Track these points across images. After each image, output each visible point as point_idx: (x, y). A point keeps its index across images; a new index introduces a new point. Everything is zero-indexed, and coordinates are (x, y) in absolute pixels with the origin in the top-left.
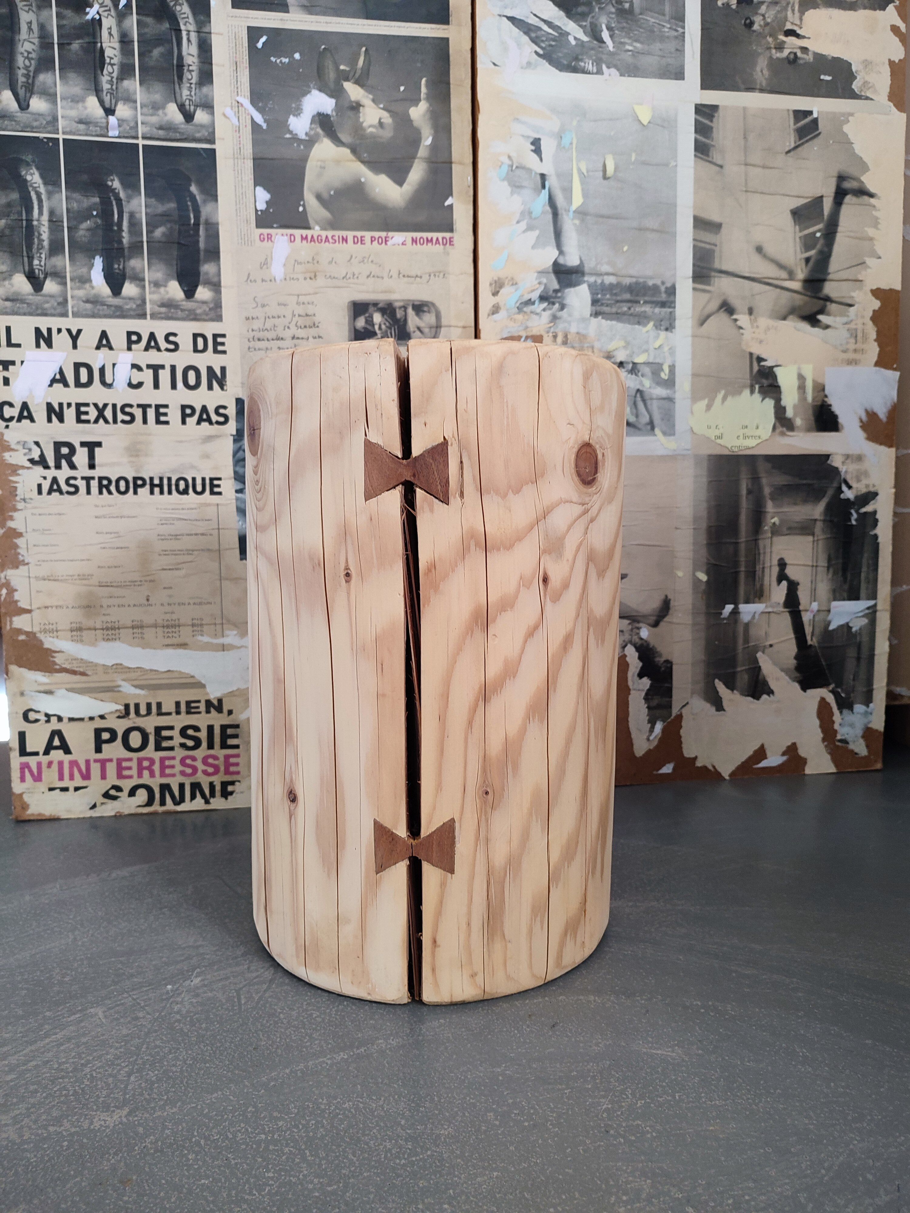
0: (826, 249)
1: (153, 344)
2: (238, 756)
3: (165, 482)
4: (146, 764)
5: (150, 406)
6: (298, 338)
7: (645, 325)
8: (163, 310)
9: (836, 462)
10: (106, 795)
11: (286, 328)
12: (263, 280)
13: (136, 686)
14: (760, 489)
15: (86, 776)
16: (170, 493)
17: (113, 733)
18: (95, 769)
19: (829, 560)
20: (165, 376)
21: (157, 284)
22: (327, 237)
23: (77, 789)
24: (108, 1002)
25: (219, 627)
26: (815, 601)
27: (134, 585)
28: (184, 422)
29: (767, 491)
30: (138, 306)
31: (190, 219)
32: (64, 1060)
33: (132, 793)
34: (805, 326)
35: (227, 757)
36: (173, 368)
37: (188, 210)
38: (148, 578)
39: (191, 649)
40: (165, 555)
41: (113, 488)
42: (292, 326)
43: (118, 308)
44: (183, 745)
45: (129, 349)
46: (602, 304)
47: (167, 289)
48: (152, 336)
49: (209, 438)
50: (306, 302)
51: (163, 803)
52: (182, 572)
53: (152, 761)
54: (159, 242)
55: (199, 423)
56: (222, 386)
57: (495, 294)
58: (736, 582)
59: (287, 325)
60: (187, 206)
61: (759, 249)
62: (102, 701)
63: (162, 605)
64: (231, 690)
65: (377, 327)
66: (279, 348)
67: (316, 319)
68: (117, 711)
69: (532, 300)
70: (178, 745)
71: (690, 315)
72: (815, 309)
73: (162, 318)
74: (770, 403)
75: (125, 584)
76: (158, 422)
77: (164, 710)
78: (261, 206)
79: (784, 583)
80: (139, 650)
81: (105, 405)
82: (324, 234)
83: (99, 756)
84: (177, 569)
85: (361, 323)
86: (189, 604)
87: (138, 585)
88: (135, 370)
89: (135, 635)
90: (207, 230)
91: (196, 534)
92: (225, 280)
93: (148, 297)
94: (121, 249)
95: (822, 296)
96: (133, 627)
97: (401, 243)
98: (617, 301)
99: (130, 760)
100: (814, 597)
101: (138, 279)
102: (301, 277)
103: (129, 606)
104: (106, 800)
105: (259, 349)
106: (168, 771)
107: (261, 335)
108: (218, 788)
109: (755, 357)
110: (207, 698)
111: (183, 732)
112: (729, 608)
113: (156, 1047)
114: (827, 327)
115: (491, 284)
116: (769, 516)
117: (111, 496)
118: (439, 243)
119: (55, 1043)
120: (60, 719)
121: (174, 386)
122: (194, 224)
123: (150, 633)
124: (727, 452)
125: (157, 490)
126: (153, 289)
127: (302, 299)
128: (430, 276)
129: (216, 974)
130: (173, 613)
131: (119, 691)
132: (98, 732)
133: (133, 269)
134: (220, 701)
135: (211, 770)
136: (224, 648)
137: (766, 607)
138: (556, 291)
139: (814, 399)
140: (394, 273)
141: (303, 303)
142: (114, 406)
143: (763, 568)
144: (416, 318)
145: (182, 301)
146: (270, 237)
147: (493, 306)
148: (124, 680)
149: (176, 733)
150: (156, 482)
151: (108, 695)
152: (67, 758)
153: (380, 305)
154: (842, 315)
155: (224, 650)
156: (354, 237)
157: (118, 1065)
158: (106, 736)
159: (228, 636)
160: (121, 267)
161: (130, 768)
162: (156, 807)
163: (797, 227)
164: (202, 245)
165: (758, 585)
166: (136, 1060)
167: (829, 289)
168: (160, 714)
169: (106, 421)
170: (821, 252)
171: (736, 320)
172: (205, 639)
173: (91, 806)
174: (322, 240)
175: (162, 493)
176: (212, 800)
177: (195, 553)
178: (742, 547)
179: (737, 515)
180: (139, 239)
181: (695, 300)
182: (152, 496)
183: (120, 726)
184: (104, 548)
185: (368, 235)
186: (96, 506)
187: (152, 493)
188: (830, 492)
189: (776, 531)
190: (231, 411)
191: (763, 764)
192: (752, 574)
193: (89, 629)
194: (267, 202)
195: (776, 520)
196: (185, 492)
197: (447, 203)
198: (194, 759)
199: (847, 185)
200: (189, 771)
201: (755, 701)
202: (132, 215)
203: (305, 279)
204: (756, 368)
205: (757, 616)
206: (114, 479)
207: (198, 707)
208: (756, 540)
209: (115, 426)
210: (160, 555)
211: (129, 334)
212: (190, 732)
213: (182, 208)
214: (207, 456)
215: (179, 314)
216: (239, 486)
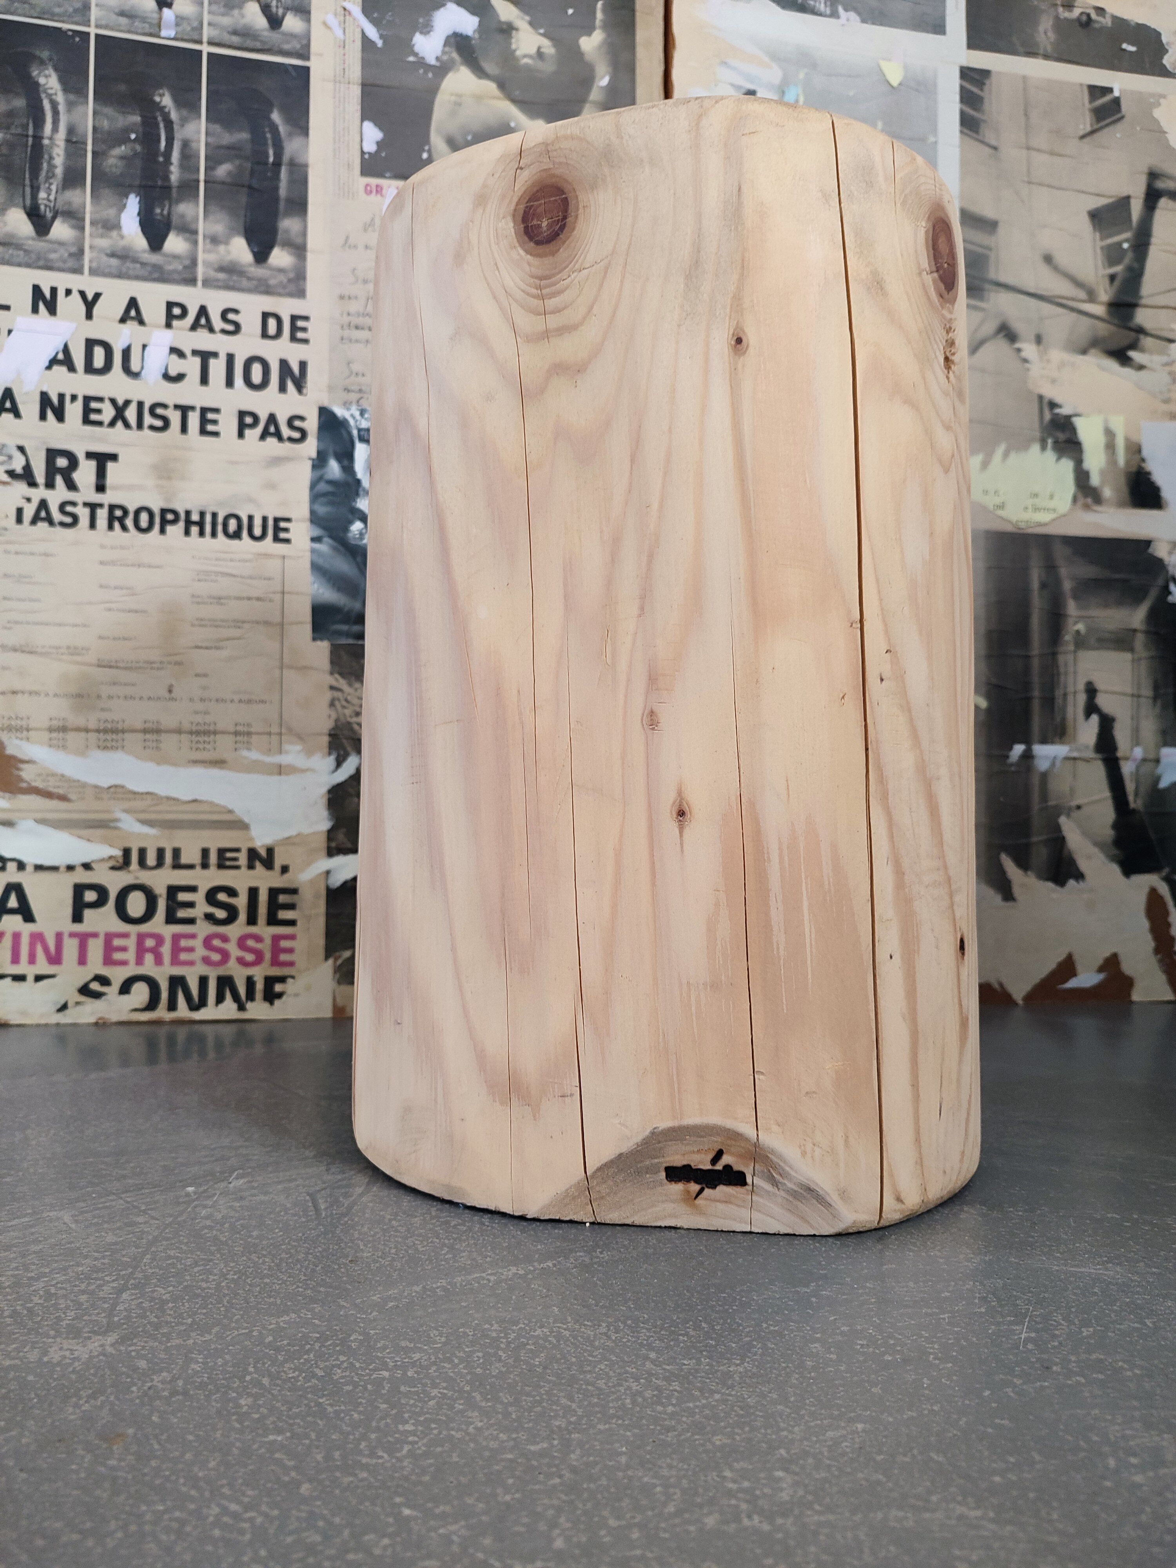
0: (1136, 265)
1: (203, 321)
2: (292, 937)
3: (208, 519)
4: (150, 943)
5: (192, 408)
8: (222, 276)
9: (1161, 551)
10: (85, 990)
12: (367, 247)
13: (144, 822)
14: (1058, 582)
15: (55, 959)
16: (214, 534)
17: (102, 892)
18: (71, 948)
19: (1156, 687)
20: (217, 368)
21: (214, 240)
23: (38, 978)
24: (81, 1205)
25: (275, 739)
26: (1138, 744)
27: (152, 668)
28: (241, 435)
29: (1067, 585)
30: (185, 267)
31: (267, 157)
33: (125, 988)
34: (1112, 364)
35: (276, 939)
36: (230, 358)
37: (266, 144)
38: (173, 659)
39: (230, 769)
40: (200, 626)
41: (129, 523)
43: (157, 267)
44: (209, 917)
45: (168, 325)
47: (230, 247)
48: (203, 311)
49: (277, 461)
51: (172, 1006)
52: (225, 653)
53: (159, 939)
54: (223, 183)
55: (263, 437)
58: (1027, 714)
60: (266, 139)
61: (1048, 259)
62: (89, 840)
63: (191, 700)
64: (286, 835)
68: (111, 857)
70: (203, 917)
72: (1125, 342)
73: (219, 287)
74: (1067, 466)
75: (138, 665)
76: (203, 432)
77: (184, 860)
78: (370, 147)
79: (1095, 718)
80: (151, 766)
81: (127, 403)
83: (78, 928)
84: (217, 648)
86: (232, 701)
87: (158, 669)
88: (174, 357)
89: (148, 743)
90: (291, 173)
91: (249, 599)
92: (312, 242)
93: (201, 257)
94: (167, 188)
95: (1131, 325)
96: (145, 731)
99: (125, 935)
100: (1136, 741)
101: (188, 231)
103: (141, 698)
104: (83, 998)
105: (356, 341)
106: (183, 956)
107: (361, 321)
108: (260, 986)
109: (1045, 401)
110: (251, 845)
111: (211, 897)
112: (1019, 749)
114: (1141, 367)
116: (1070, 621)
117: (125, 534)
120: (21, 866)
121: (230, 383)
122: (273, 164)
123: (169, 742)
124: (1009, 528)
125: (195, 530)
126: (209, 246)
129: (271, 1176)
130: (206, 713)
131: (116, 828)
132: (79, 890)
133: (182, 216)
134: (270, 851)
135: (250, 957)
136: (280, 770)
137: (1070, 750)
139: (1127, 462)
142: (140, 404)
143: (1065, 695)
145: (250, 265)
146: (379, 190)
148: (126, 811)
149: (199, 898)
150: (195, 517)
151: (99, 832)
152: (27, 929)
154: (1162, 352)
155: (280, 774)
157: (98, 1279)
158: (90, 896)
159: (287, 752)
160: (165, 212)
161: (124, 949)
162: (162, 1013)
163: (1098, 235)
164: (283, 192)
165: (1058, 719)
166: (131, 1274)
167: (1142, 317)
168: (177, 866)
169: (127, 425)
170: (1130, 269)
172: (254, 755)
173: (59, 1006)
175: (202, 533)
176: (249, 1005)
177: (246, 626)
178: (1036, 663)
179: (1026, 618)
180: (194, 177)
182: (187, 539)
183: (114, 882)
184: (110, 610)
186: (103, 547)
187: (187, 533)
188: (1154, 593)
189: (1081, 642)
190: (312, 424)
191: (1072, 984)
192: (1049, 702)
193: (78, 729)
194: (378, 143)
195: (1080, 627)
196: (237, 535)
198: (225, 939)
199: (1160, 185)
200: (216, 957)
201: (1058, 888)
202: (186, 144)
204: (1048, 416)
205: (1058, 764)
206: (132, 509)
207: (236, 859)
208: (1054, 654)
209: (139, 433)
210: (193, 625)
211: (170, 305)
212: (222, 897)
213: (258, 140)
214: (271, 486)
215: (245, 283)
216: (317, 532)
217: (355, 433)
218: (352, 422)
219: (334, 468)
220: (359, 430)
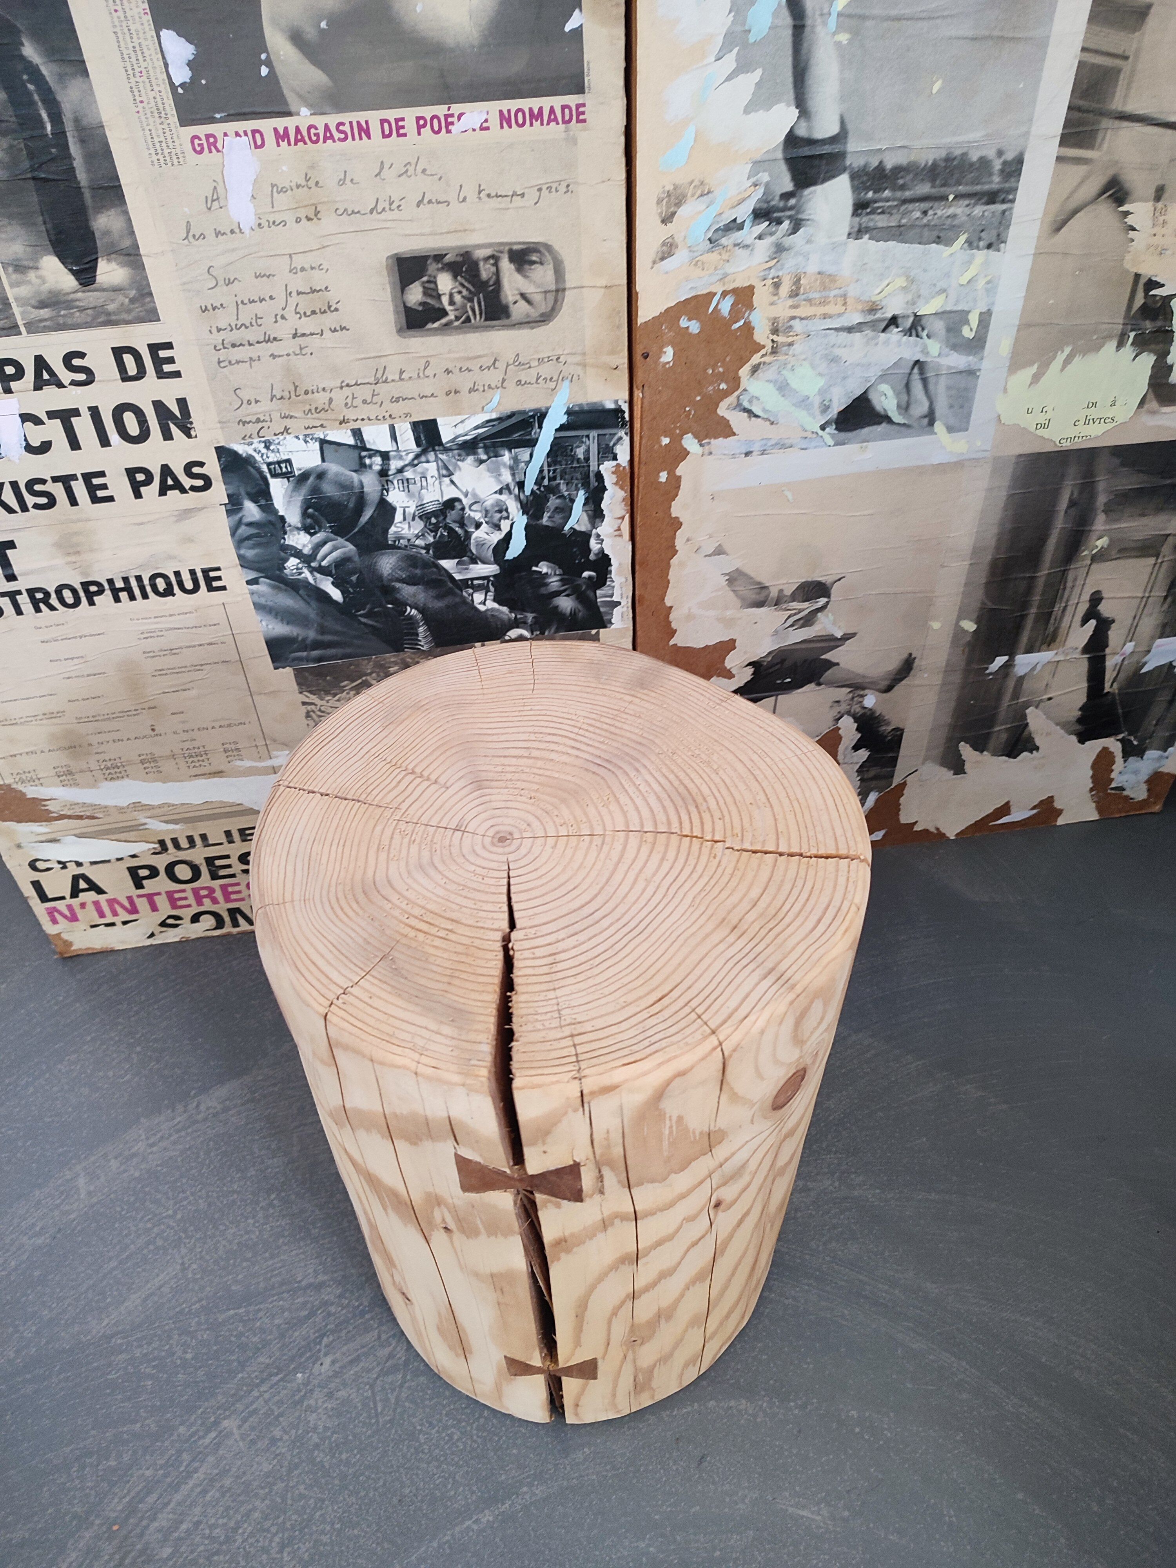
1: (46, 376)
3: (134, 583)
4: (204, 892)
5: (74, 477)
6: (303, 335)
7: (949, 243)
8: (45, 313)
10: (163, 924)
11: (279, 317)
12: (218, 234)
13: (166, 822)
14: (1092, 498)
15: (134, 910)
17: (154, 872)
19: (1171, 587)
20: (83, 426)
22: (327, 127)
23: (125, 923)
24: (239, 1406)
25: (262, 749)
26: (1131, 641)
27: (129, 716)
28: (138, 495)
29: (1102, 499)
32: (213, 1521)
33: (195, 919)
36: (95, 412)
37: (32, 103)
38: (146, 706)
39: (230, 777)
40: (162, 675)
41: (54, 601)
42: (289, 313)
44: (245, 871)
45: (8, 389)
46: (873, 212)
47: (41, 272)
48: (40, 363)
49: (186, 514)
50: (307, 266)
51: (236, 924)
52: (194, 692)
53: (211, 890)
56: (187, 431)
57: (667, 220)
58: (1018, 628)
59: (281, 313)
60: (29, 94)
62: (126, 841)
63: (175, 733)
65: (445, 300)
66: (273, 356)
67: (332, 296)
68: (150, 848)
69: (739, 221)
70: (240, 872)
71: (1040, 215)
73: (49, 329)
75: (114, 715)
76: (95, 500)
77: (211, 840)
78: (181, 75)
80: (158, 785)
82: (320, 121)
83: (141, 892)
84: (184, 690)
85: (415, 295)
86: (213, 728)
87: (135, 715)
88: (29, 424)
89: (148, 770)
90: (82, 141)
91: (200, 645)
92: (146, 242)
93: (11, 293)
96: (142, 762)
97: (477, 127)
98: (905, 201)
99: (184, 891)
100: (1131, 635)
102: (289, 217)
103: (129, 739)
104: (164, 929)
105: (238, 362)
106: (233, 896)
107: (235, 336)
109: (1143, 280)
111: (243, 859)
112: (1001, 660)
113: (302, 1496)
115: (659, 201)
116: (1094, 536)
117: (55, 612)
118: (556, 120)
119: (199, 1489)
120: (79, 864)
121: (105, 441)
123: (168, 766)
124: (1050, 448)
125: (123, 595)
126: (14, 277)
127: (299, 261)
128: (540, 190)
129: (344, 1349)
130: (193, 740)
131: (146, 829)
132: (132, 870)
136: (272, 770)
137: (1056, 654)
138: (786, 196)
140: (470, 191)
141: (303, 269)
142: (14, 485)
143: (1066, 607)
144: (518, 277)
146: (212, 142)
147: (664, 244)
148: (149, 817)
149: (233, 861)
150: (120, 584)
151: (133, 833)
152: (102, 898)
153: (447, 259)
155: (275, 773)
156: (383, 121)
157: (268, 1531)
158: (144, 873)
159: (277, 757)
161: (185, 899)
162: (228, 929)
164: (82, 176)
165: (1051, 628)
166: (284, 1522)
168: (207, 845)
169: (9, 509)
171: (1127, 214)
172: (247, 763)
173: (148, 935)
174: (317, 135)
175: (132, 598)
177: (206, 667)
178: (1040, 583)
179: (1043, 540)
181: (1057, 179)
182: (119, 604)
183: (161, 862)
184: (70, 678)
185: (410, 114)
186: (37, 628)
187: (117, 600)
189: (1099, 556)
190: (213, 468)
191: (1004, 820)
192: (1045, 617)
193: (83, 771)
194: (190, 64)
195: (1103, 541)
196: (169, 592)
197: (568, 28)
201: (1010, 759)
203: (298, 220)
204: (1139, 300)
205: (1039, 667)
206: (52, 590)
208: (1064, 572)
209: (26, 514)
210: (154, 676)
214: (189, 540)
215: (78, 317)
216: (252, 575)
217: (265, 468)
218: (258, 458)
219: (251, 510)
220: (269, 464)
